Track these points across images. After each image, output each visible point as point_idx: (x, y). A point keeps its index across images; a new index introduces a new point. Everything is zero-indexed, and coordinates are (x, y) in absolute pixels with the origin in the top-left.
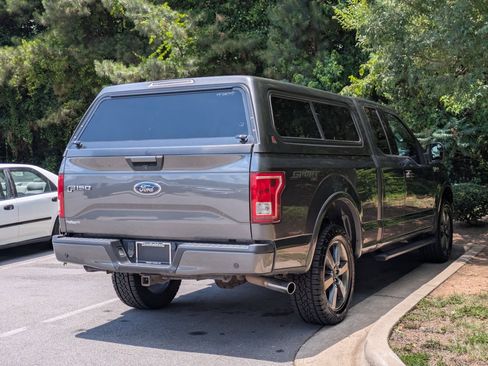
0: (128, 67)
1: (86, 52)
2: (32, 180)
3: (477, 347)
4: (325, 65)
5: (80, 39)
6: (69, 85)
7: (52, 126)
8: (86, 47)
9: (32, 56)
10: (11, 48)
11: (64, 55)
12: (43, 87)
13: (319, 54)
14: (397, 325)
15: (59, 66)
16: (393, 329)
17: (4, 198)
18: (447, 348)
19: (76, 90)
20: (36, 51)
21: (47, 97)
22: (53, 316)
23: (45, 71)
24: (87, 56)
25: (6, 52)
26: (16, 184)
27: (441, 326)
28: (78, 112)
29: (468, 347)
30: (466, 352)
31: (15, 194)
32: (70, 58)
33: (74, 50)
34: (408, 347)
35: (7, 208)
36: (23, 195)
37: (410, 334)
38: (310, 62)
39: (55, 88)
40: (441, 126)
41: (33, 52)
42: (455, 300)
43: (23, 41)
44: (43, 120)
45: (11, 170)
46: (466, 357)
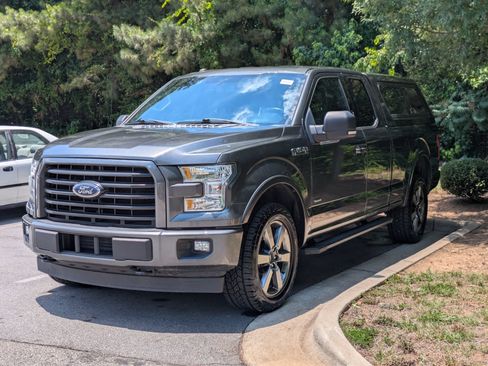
0: (145, 31)
1: (109, 17)
2: (36, 143)
3: (428, 325)
4: (342, 34)
5: (104, 5)
6: (92, 50)
7: (77, 90)
8: (109, 13)
9: (55, 21)
10: (36, 12)
11: (86, 20)
12: (66, 51)
13: (336, 23)
14: (357, 300)
15: (83, 30)
16: (351, 304)
17: (4, 159)
18: (398, 325)
19: (99, 54)
20: (60, 15)
21: (72, 61)
22: (29, 276)
23: (69, 35)
24: (109, 21)
25: (31, 16)
26: (17, 146)
27: (401, 302)
28: (100, 76)
29: (420, 325)
30: (416, 329)
31: (16, 157)
32: (94, 23)
33: (96, 15)
34: (359, 322)
35: (7, 169)
36: (23, 157)
37: (366, 310)
38: (327, 31)
39: (78, 52)
40: (457, 99)
41: (57, 17)
42: (426, 277)
43: (48, 6)
44: (67, 84)
45: (12, 132)
46: (414, 334)
